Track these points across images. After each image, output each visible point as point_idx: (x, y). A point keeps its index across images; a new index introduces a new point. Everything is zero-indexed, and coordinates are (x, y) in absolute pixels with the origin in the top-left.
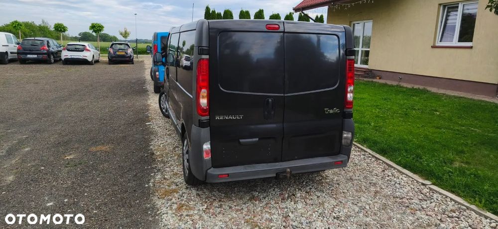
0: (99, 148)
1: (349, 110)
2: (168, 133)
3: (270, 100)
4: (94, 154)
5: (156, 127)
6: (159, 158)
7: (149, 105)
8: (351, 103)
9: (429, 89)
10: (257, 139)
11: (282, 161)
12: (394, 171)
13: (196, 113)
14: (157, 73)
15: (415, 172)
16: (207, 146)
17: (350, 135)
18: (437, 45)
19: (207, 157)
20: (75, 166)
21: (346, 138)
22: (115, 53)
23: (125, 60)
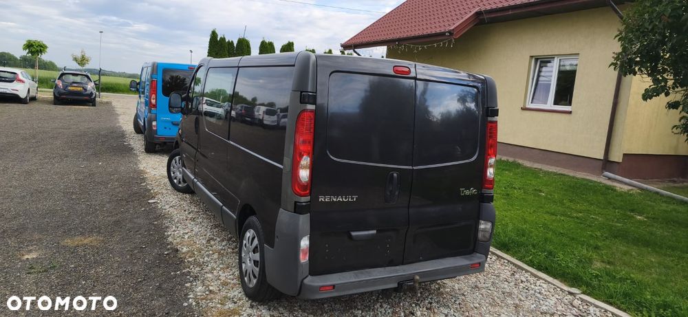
0: (79, 240)
1: (489, 191)
2: (190, 216)
3: (395, 175)
4: (73, 251)
5: (167, 207)
6: (190, 257)
7: (143, 172)
8: (492, 182)
9: (520, 161)
10: (374, 232)
11: (403, 264)
12: (527, 276)
13: (290, 191)
14: (154, 123)
15: (555, 276)
16: (305, 243)
17: (489, 226)
18: (528, 106)
19: (304, 259)
20: (45, 271)
21: (484, 230)
22: (65, 87)
23: (85, 99)
